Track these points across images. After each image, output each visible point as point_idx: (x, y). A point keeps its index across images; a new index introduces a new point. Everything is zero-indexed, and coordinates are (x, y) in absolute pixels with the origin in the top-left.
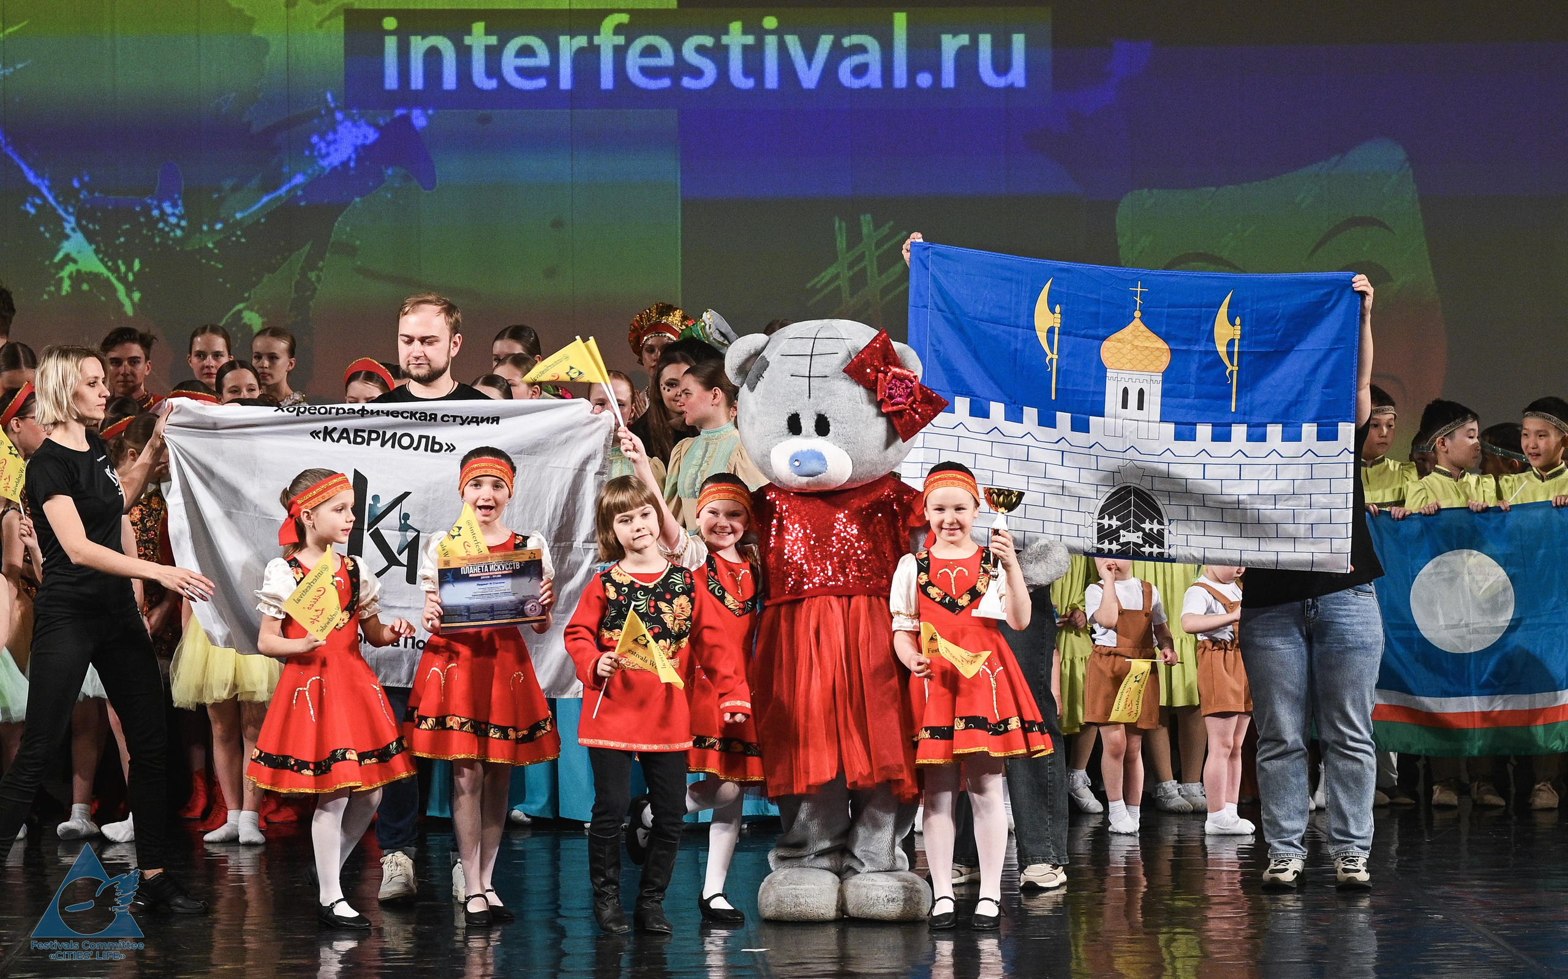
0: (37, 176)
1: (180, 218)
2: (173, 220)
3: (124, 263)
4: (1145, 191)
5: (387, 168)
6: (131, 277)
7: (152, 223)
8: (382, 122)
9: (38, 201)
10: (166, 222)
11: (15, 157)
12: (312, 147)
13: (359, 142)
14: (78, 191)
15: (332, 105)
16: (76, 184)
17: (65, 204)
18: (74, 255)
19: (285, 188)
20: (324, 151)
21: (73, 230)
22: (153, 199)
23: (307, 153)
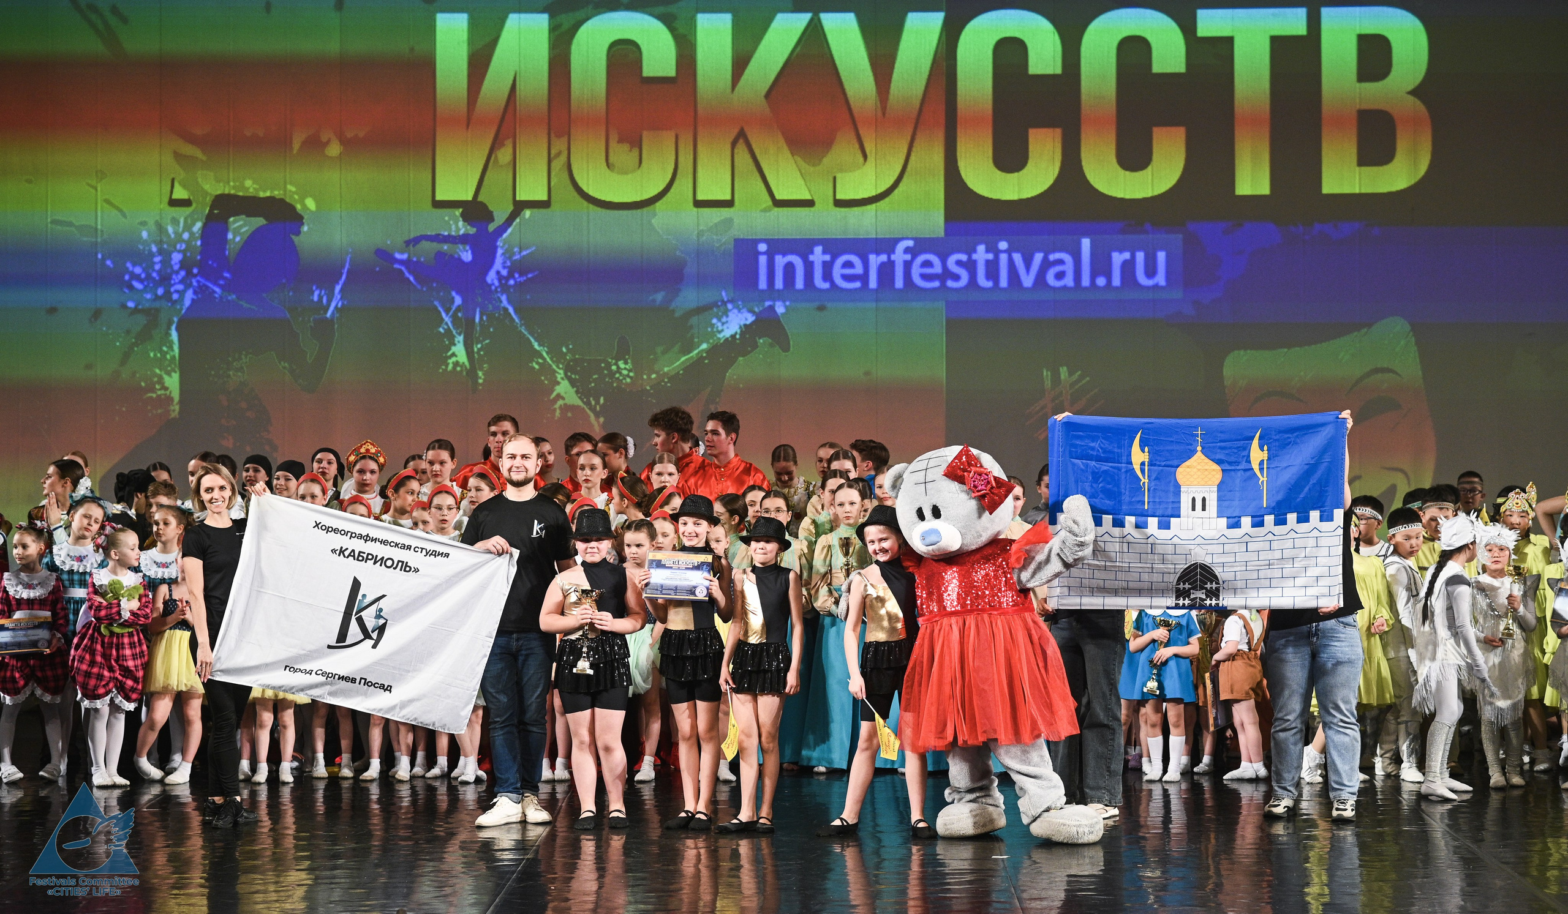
0: (540, 345)
1: (630, 371)
2: (625, 372)
3: (594, 400)
4: (1242, 352)
5: (760, 338)
6: (598, 408)
7: (612, 374)
8: (756, 310)
9: (540, 361)
10: (621, 373)
11: (526, 333)
12: (713, 326)
13: (742, 323)
14: (566, 354)
15: (725, 299)
16: (564, 350)
17: (557, 363)
18: (563, 394)
19: (696, 352)
20: (720, 328)
21: (562, 379)
22: (612, 359)
23: (709, 329)
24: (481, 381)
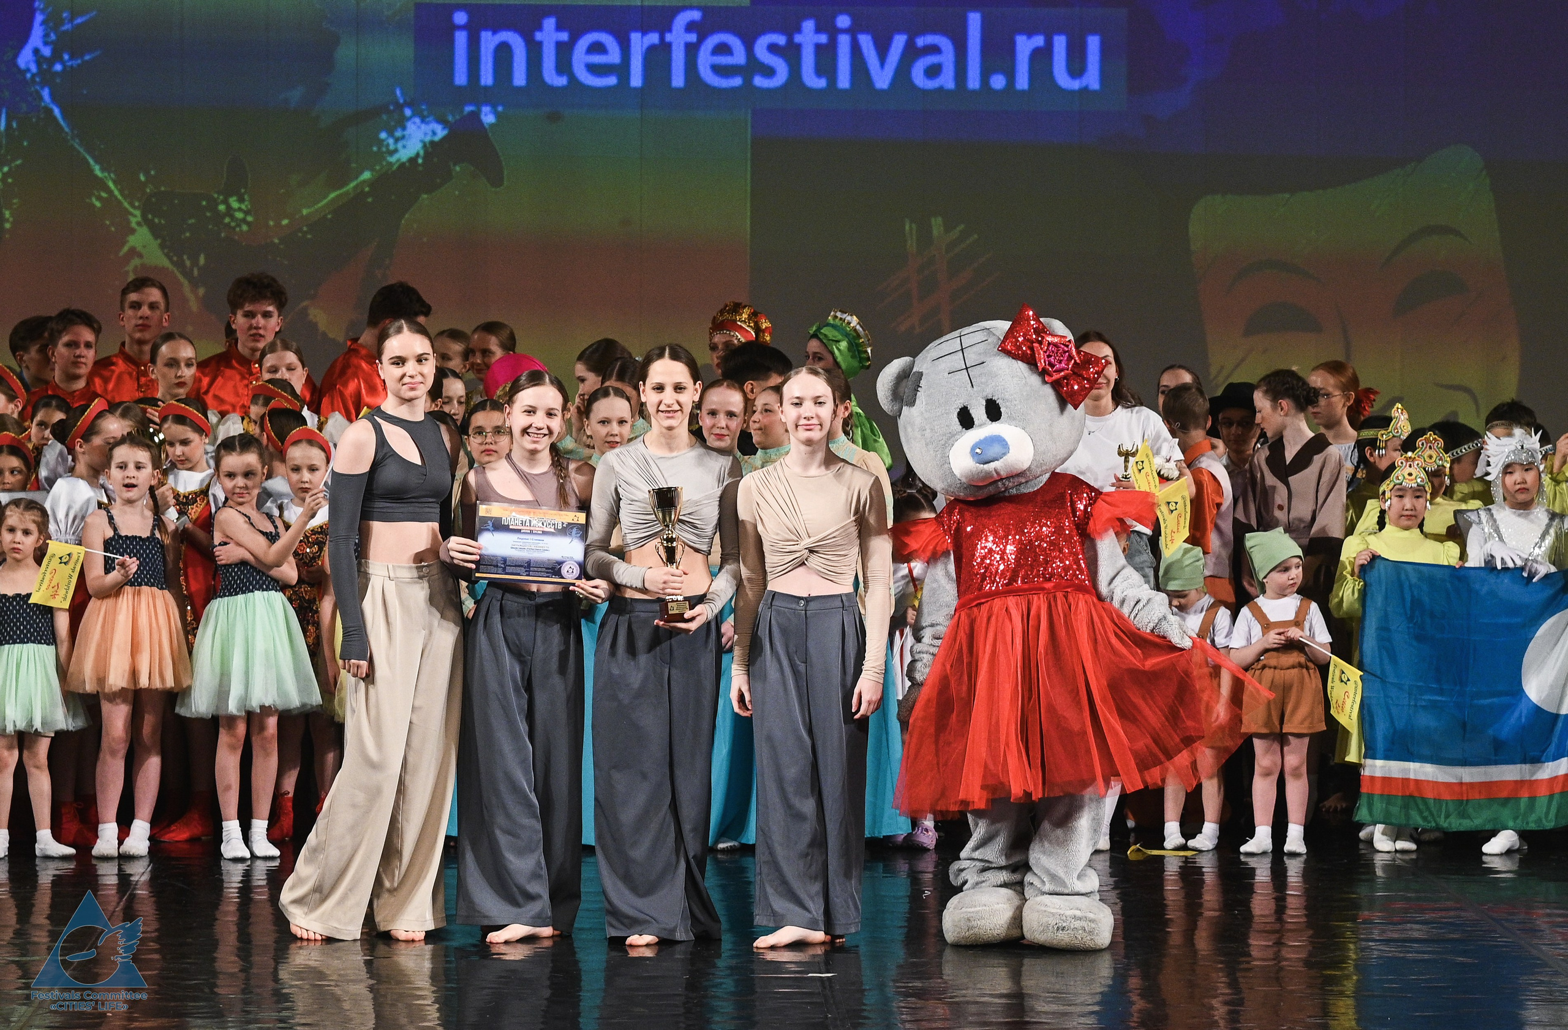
0: (103, 170)
1: (247, 213)
2: (239, 215)
3: (188, 258)
4: (1218, 198)
5: (455, 165)
6: (196, 272)
7: (219, 216)
8: (450, 118)
9: (104, 195)
10: (232, 217)
11: (81, 150)
12: (380, 142)
13: (428, 139)
14: (145, 184)
15: (401, 101)
16: (142, 178)
17: (130, 198)
18: (139, 249)
19: (352, 185)
20: (392, 147)
21: (139, 224)
22: (219, 193)
23: (375, 149)
24: (7, 226)
